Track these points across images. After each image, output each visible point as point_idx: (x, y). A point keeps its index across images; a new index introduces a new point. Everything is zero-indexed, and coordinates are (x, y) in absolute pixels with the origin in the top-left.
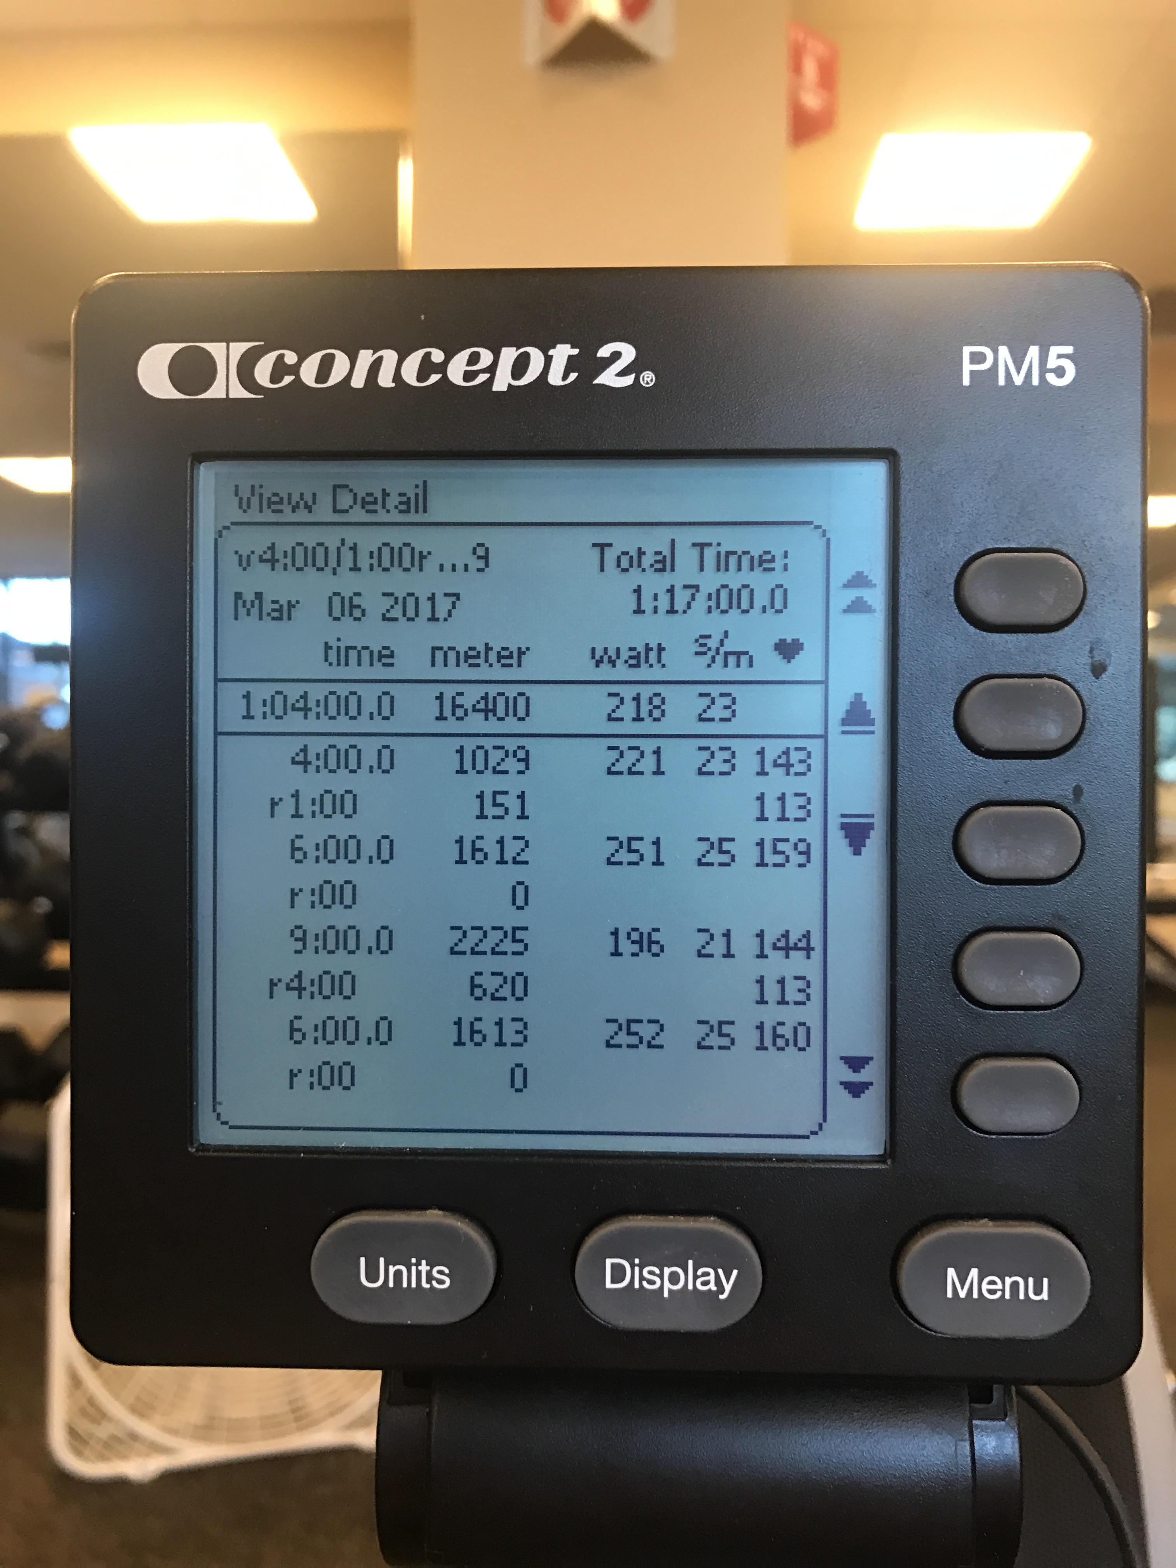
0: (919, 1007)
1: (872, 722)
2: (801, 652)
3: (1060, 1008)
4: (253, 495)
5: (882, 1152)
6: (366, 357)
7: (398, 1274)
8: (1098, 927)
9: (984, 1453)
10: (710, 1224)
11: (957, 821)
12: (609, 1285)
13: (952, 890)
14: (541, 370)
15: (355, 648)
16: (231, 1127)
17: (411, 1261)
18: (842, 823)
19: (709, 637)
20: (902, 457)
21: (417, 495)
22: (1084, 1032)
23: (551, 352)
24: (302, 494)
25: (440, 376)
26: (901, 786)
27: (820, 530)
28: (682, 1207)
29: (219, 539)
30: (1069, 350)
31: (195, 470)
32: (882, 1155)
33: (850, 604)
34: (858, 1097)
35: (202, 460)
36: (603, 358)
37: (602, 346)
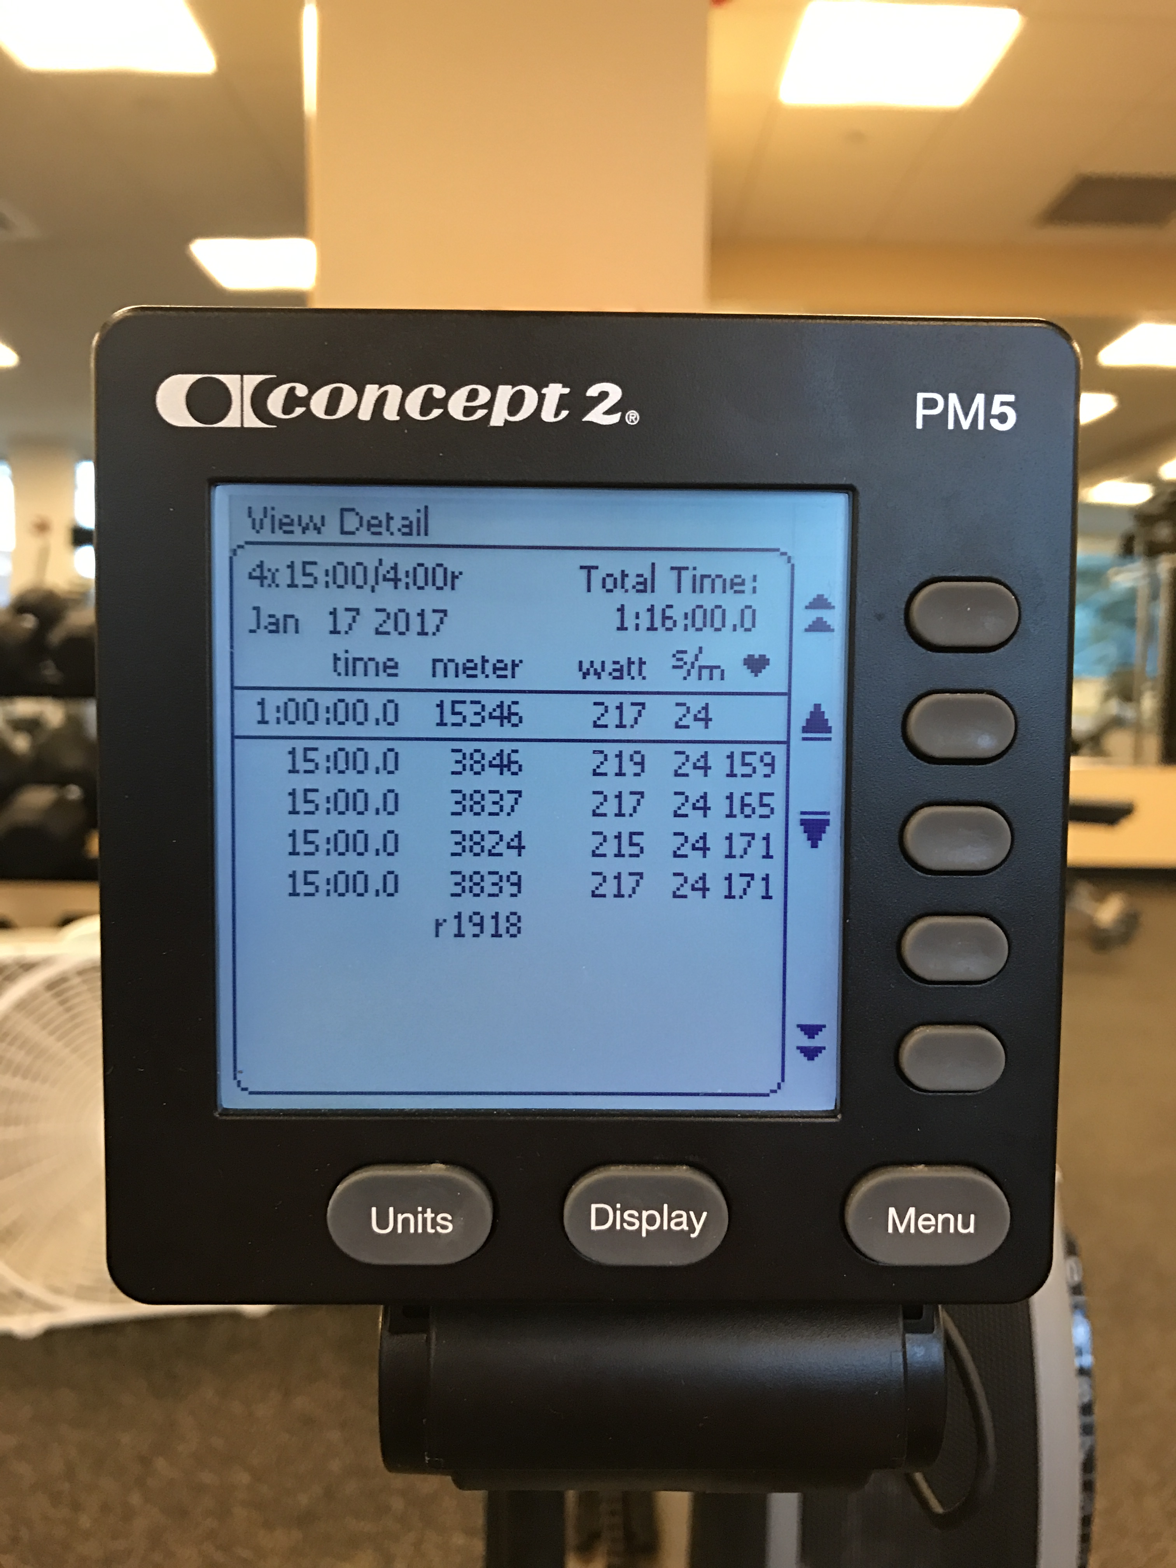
0: (867, 982)
1: (829, 730)
2: (767, 667)
3: (991, 983)
4: (265, 517)
5: (832, 1108)
6: (372, 392)
7: (406, 1222)
8: (1023, 912)
9: (915, 1360)
10: (682, 1172)
11: (903, 819)
12: (594, 1227)
13: (898, 881)
14: (535, 408)
15: (361, 659)
16: (251, 1093)
17: (417, 1209)
18: (802, 820)
19: (685, 652)
20: (861, 495)
21: (419, 520)
22: (1010, 1003)
23: (544, 391)
24: (311, 517)
25: (440, 411)
26: (855, 789)
27: (785, 557)
28: (657, 1158)
29: (234, 558)
30: (1011, 398)
31: (212, 493)
32: (832, 1111)
33: (811, 623)
34: (813, 1059)
35: (219, 484)
36: (592, 397)
37: (591, 386)
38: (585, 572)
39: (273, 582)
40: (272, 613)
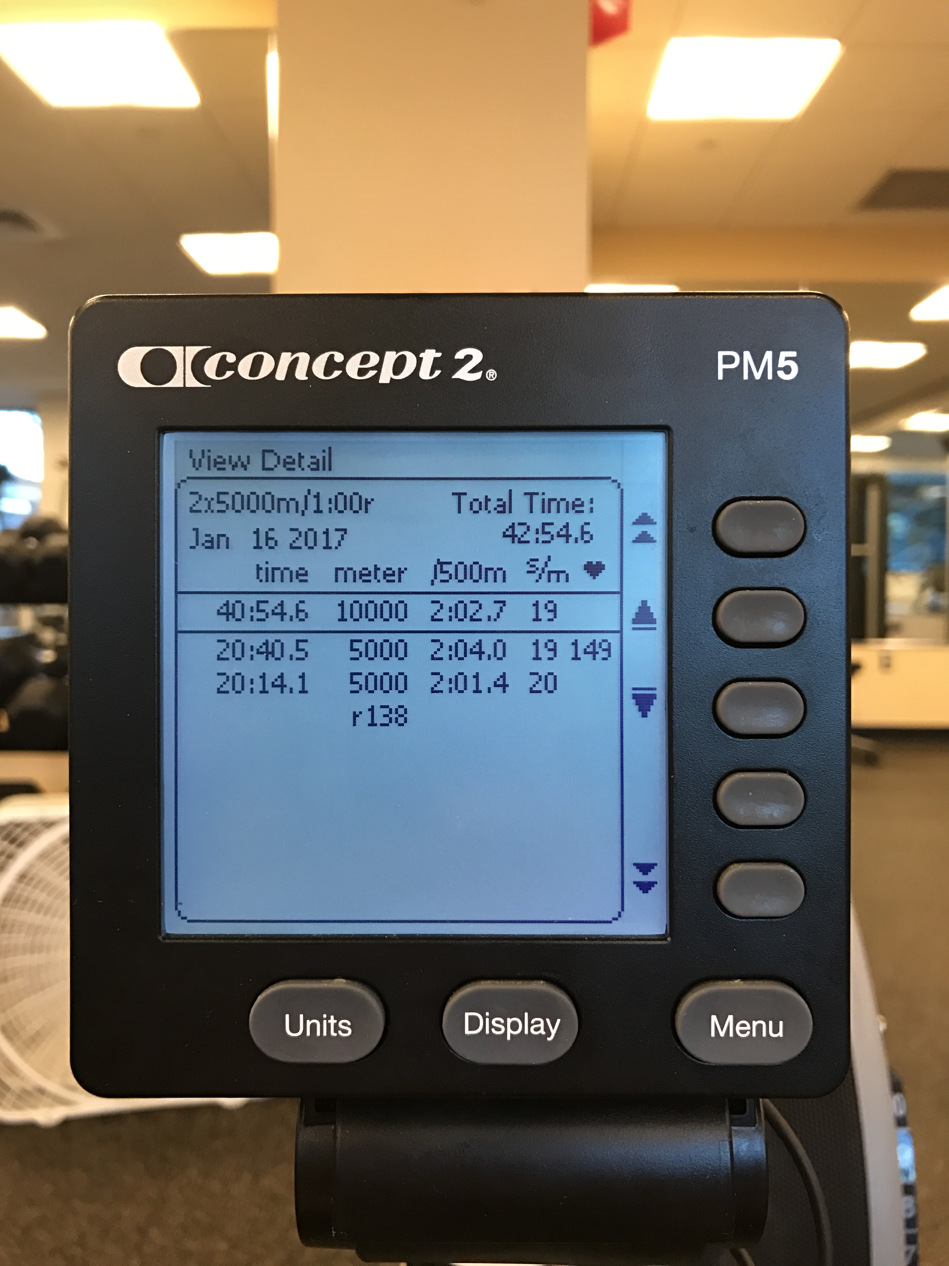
0: (689, 826)
1: (654, 621)
2: (603, 571)
3: (790, 827)
4: (203, 457)
5: (663, 932)
6: (286, 358)
7: (313, 1026)
8: (816, 768)
9: (740, 1151)
10: (540, 986)
11: (715, 693)
12: (467, 1032)
13: (712, 742)
14: (414, 368)
15: (279, 569)
16: (189, 921)
17: (323, 1016)
18: (633, 694)
19: (537, 560)
20: (674, 433)
21: (324, 457)
22: (807, 843)
23: (421, 355)
24: (239, 457)
25: (341, 372)
26: (675, 668)
27: (616, 483)
28: (519, 974)
29: (178, 489)
30: (793, 354)
31: (160, 439)
32: (664, 935)
33: (638, 536)
34: (647, 892)
35: (166, 432)
36: (459, 359)
37: (458, 351)
38: (457, 496)
39: (209, 508)
40: (208, 533)
